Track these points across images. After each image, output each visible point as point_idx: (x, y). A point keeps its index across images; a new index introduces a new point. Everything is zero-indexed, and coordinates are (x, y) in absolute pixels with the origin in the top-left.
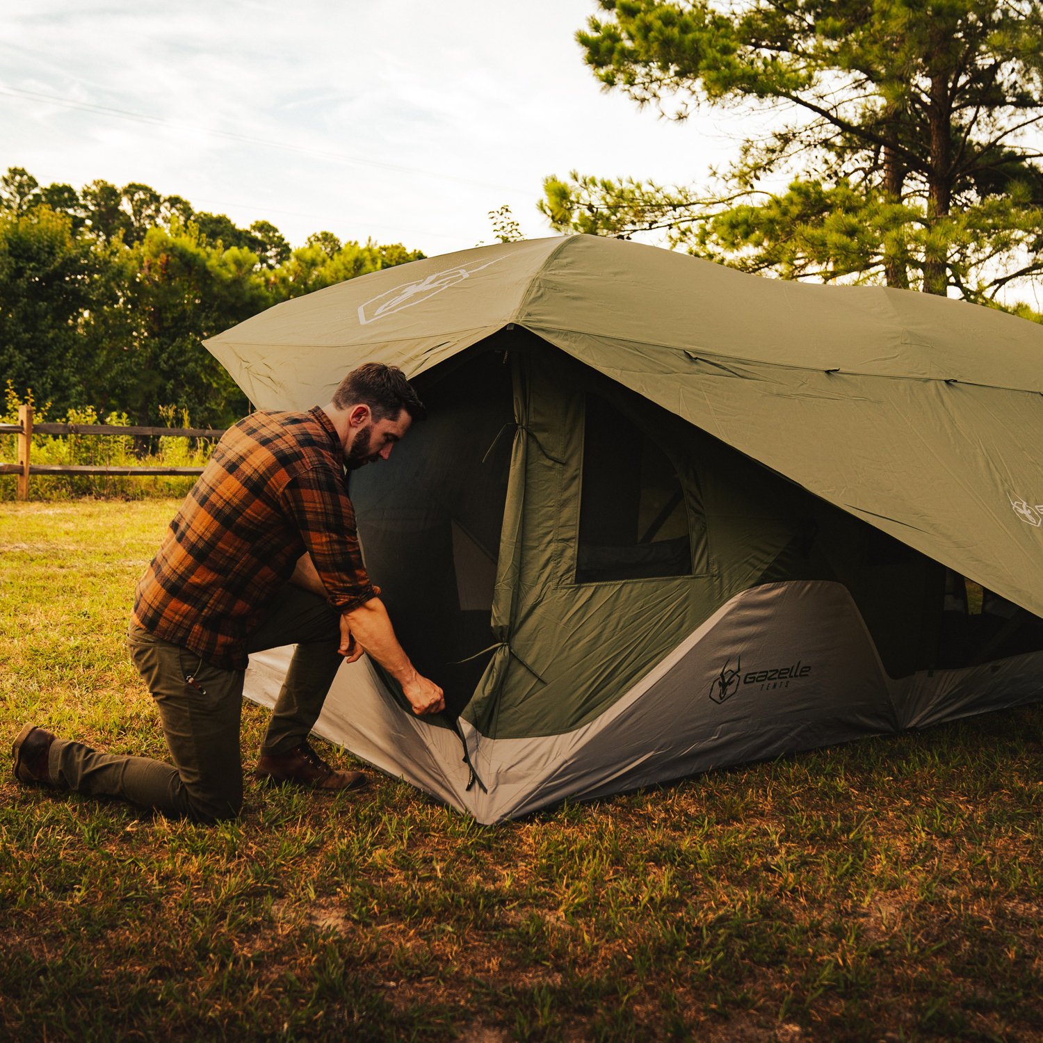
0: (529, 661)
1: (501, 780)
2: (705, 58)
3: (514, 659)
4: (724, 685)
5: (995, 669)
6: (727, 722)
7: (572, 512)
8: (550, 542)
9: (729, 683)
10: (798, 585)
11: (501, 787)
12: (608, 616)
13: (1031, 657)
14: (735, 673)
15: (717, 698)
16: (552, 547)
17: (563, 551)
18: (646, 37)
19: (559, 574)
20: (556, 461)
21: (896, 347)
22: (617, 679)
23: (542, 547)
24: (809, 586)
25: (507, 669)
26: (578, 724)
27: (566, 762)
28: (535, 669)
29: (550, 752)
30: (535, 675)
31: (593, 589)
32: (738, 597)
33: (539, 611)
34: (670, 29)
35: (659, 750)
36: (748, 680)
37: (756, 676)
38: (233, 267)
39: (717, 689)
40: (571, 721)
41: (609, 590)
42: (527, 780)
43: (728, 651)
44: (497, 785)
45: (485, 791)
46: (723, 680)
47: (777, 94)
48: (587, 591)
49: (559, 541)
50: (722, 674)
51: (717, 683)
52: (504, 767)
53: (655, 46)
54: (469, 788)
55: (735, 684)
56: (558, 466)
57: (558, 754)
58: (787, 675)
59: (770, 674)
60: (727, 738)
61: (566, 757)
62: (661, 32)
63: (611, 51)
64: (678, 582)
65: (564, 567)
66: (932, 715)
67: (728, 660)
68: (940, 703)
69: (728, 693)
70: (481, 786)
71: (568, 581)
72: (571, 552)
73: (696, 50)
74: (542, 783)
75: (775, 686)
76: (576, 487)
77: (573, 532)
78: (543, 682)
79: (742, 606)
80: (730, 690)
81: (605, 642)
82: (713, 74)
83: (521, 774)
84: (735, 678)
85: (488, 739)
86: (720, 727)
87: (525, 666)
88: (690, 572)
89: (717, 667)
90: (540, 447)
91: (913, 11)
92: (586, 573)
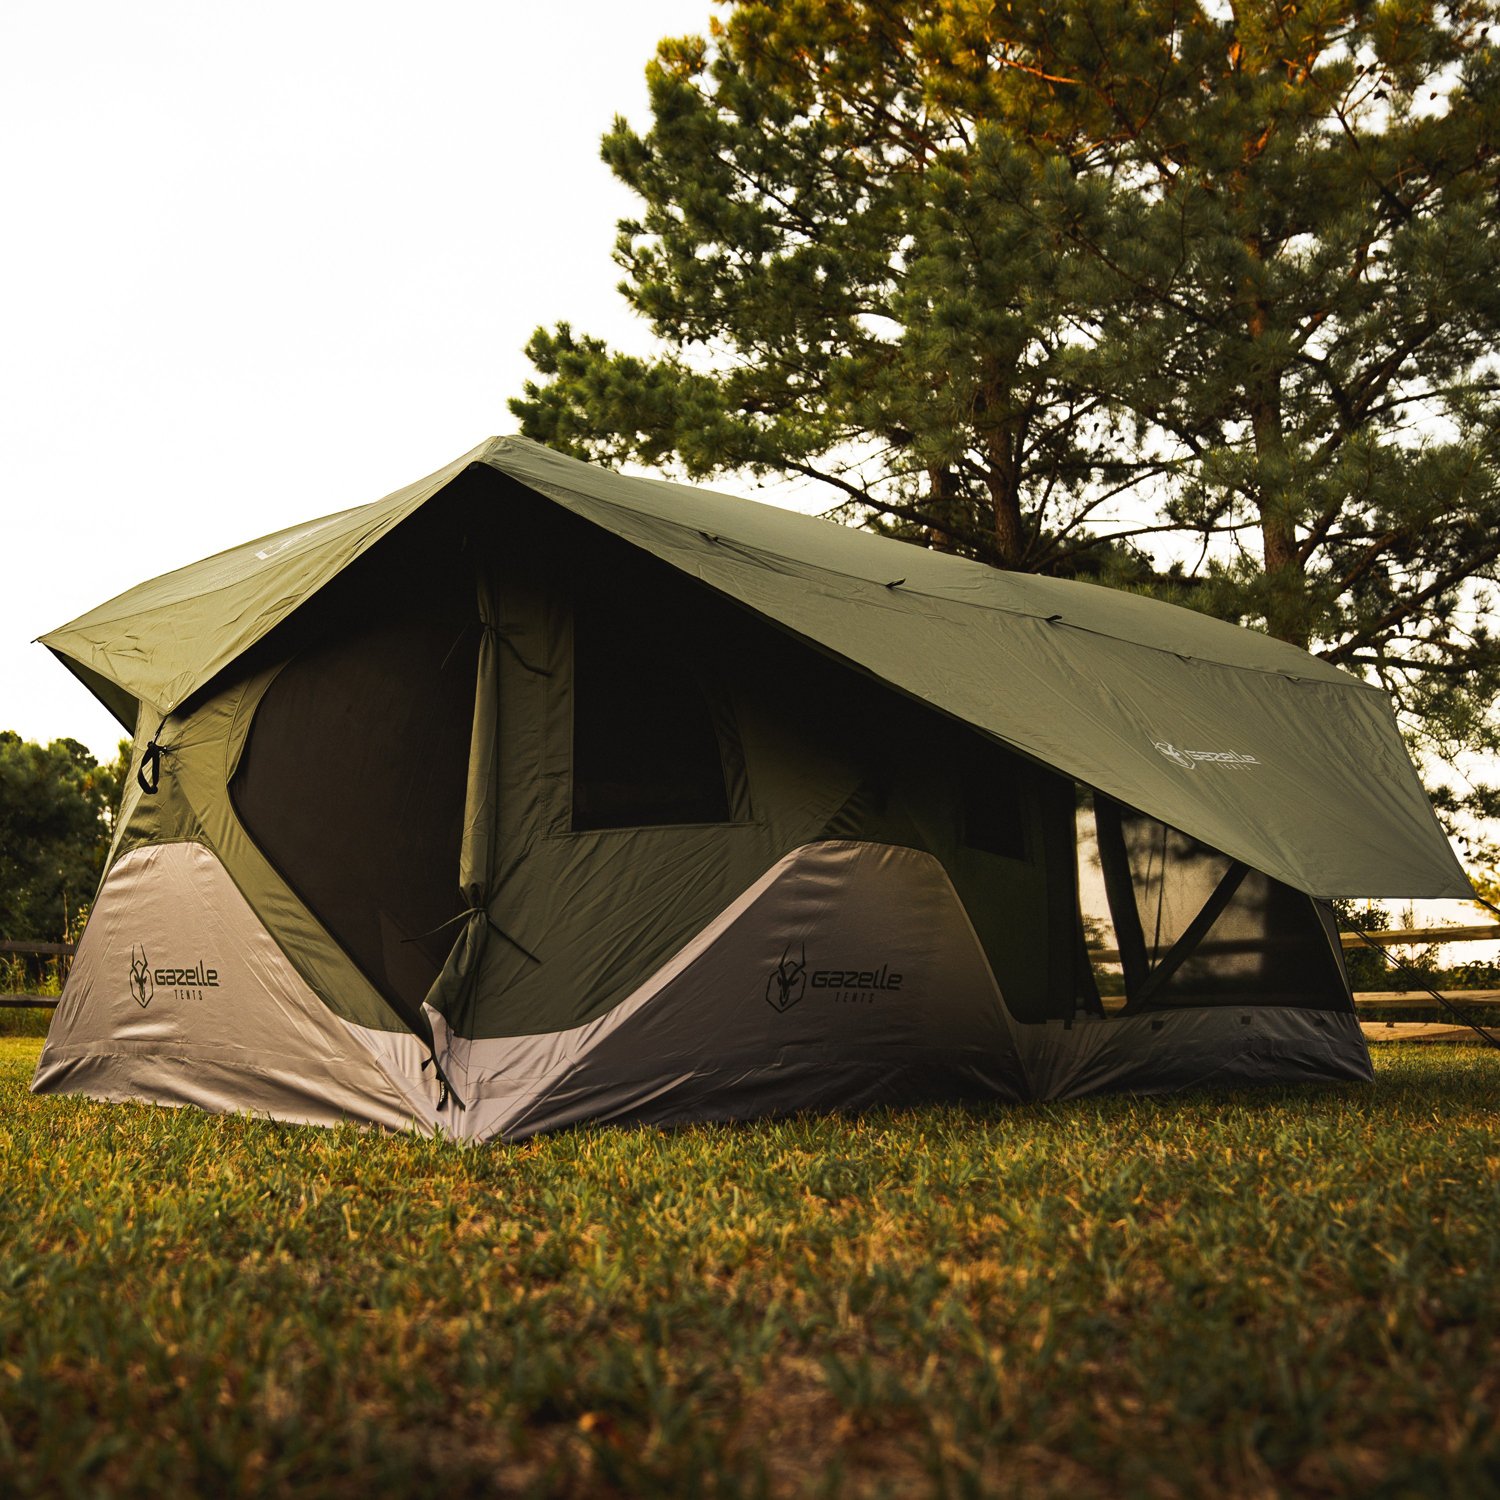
0: (514, 934)
1: (484, 1093)
2: (682, 413)
3: (493, 931)
4: (785, 984)
5: (1157, 1026)
6: (792, 1043)
7: (564, 736)
8: (534, 779)
9: (792, 982)
10: (875, 850)
11: (483, 1102)
12: (621, 873)
13: (1205, 1014)
14: (799, 968)
15: (776, 1002)
16: (540, 783)
17: (553, 789)
18: (600, 394)
19: (551, 818)
20: (538, 671)
21: (976, 579)
22: (637, 959)
23: (524, 785)
24: (889, 854)
25: (485, 945)
26: (587, 1016)
27: (573, 1067)
28: (523, 944)
29: (552, 1053)
30: (524, 951)
31: (595, 839)
32: (795, 853)
33: (524, 867)
34: (633, 382)
35: (701, 1070)
36: (817, 982)
37: (829, 977)
38: (32, 765)
39: (776, 991)
40: (578, 1011)
41: (618, 840)
42: (520, 1092)
43: (786, 932)
44: (479, 1099)
45: (462, 1107)
46: (784, 975)
47: (781, 465)
48: (590, 839)
49: (547, 776)
50: (781, 966)
51: (775, 979)
52: (488, 1075)
53: (614, 408)
54: (441, 1107)
55: (799, 985)
56: (541, 678)
57: (562, 1057)
58: (871, 984)
59: (847, 978)
60: (792, 1069)
61: (575, 1059)
62: (621, 386)
63: (554, 418)
64: (712, 831)
65: (555, 811)
66: (1074, 1088)
67: (789, 945)
68: (1086, 1069)
69: (792, 997)
70: (457, 1101)
71: (563, 828)
72: (565, 788)
73: (671, 406)
74: (542, 1095)
75: (855, 997)
76: (568, 702)
77: (566, 763)
78: (538, 961)
79: (801, 866)
80: (794, 992)
81: (618, 908)
82: (694, 435)
83: (512, 1083)
84: (799, 975)
85: (463, 1040)
86: (784, 1050)
87: (509, 940)
88: (727, 819)
89: (775, 954)
90: (518, 657)
91: (957, 331)
92: (587, 816)
